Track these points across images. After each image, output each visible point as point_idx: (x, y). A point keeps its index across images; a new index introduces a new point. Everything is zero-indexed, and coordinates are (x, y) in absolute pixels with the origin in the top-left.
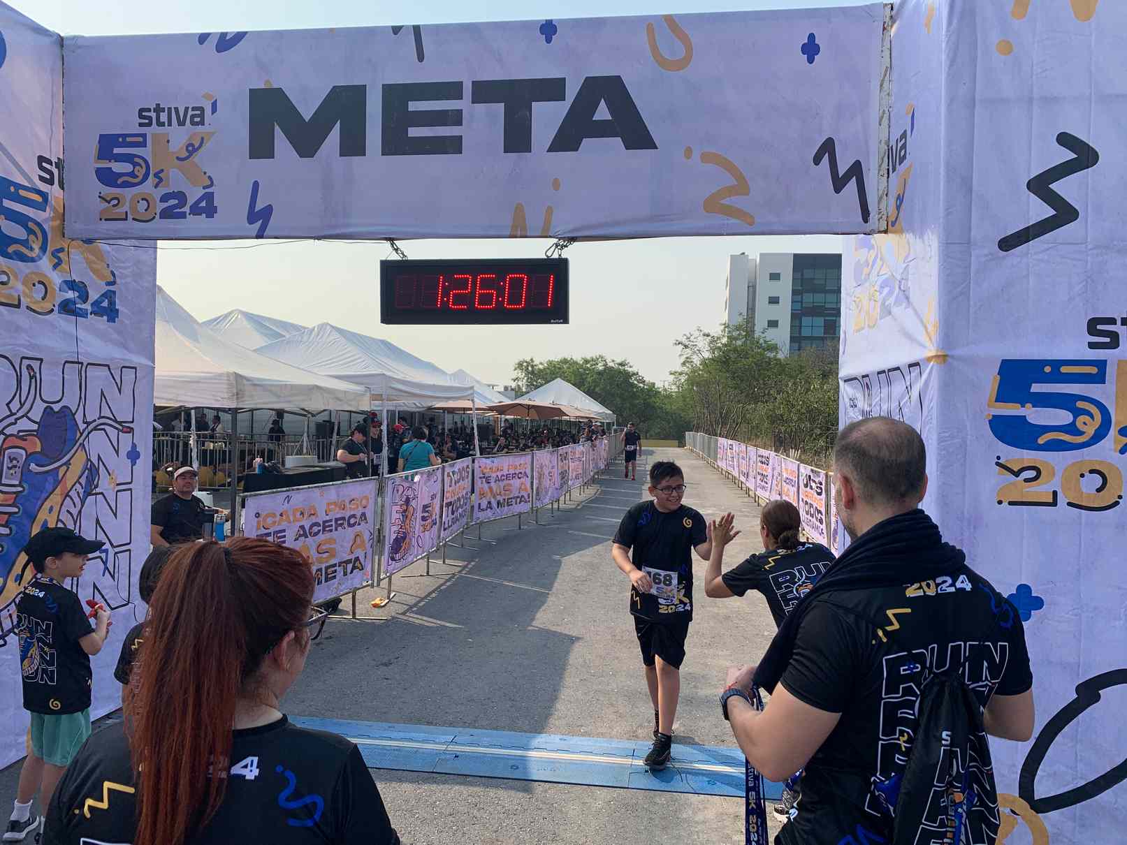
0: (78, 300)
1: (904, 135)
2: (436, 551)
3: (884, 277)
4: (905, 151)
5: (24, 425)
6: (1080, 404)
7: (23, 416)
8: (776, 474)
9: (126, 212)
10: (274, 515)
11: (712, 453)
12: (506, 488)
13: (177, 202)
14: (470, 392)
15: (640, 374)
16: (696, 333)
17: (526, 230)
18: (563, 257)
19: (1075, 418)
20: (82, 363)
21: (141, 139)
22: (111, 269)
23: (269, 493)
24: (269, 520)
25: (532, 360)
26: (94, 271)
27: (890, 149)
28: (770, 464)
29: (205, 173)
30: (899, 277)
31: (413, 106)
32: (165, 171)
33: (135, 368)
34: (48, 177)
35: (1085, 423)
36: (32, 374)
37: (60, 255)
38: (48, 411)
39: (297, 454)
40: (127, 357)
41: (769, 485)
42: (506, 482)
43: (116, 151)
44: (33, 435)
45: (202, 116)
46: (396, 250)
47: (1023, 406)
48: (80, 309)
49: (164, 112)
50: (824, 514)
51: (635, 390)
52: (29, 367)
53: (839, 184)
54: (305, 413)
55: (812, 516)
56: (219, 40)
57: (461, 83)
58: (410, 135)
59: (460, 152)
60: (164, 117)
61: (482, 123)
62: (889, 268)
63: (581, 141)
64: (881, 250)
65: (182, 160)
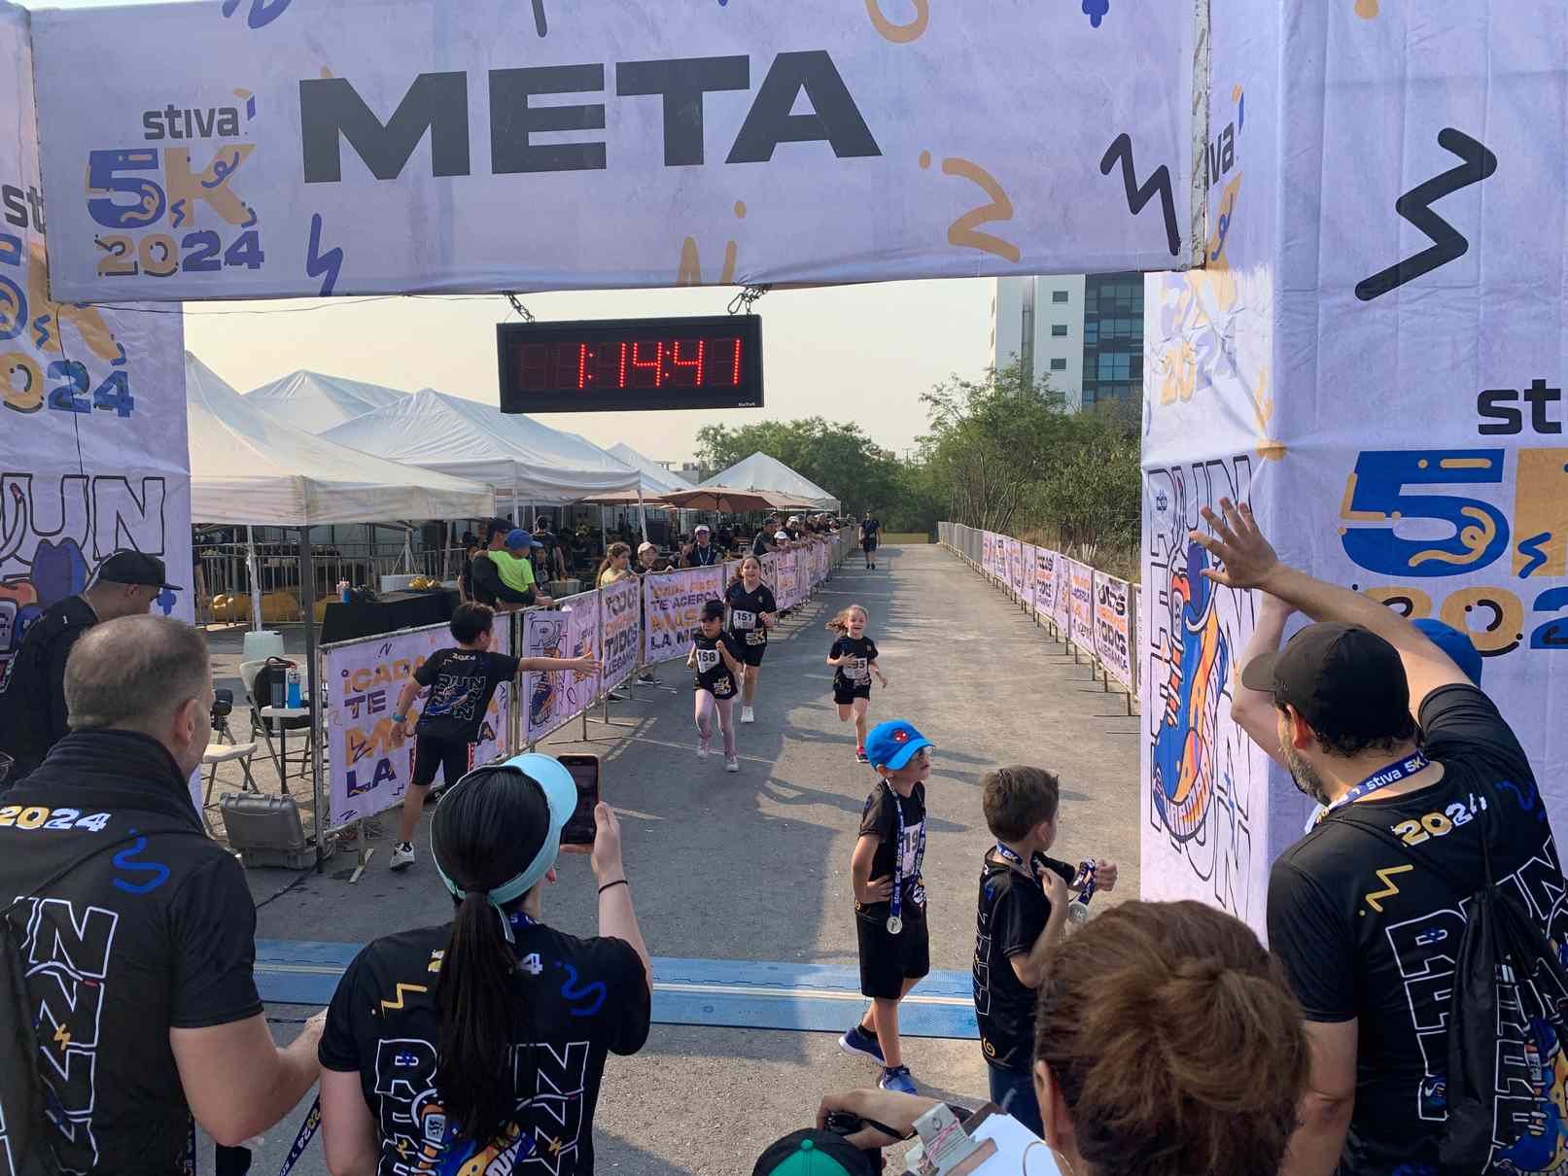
0: (75, 388)
1: (1229, 131)
2: (595, 707)
3: (1202, 331)
4: (1232, 154)
5: (13, 567)
6: (1467, 511)
7: (8, 557)
8: (1062, 585)
9: (136, 263)
10: (367, 672)
11: (975, 554)
12: (689, 615)
13: (205, 246)
14: (635, 479)
15: (874, 441)
16: (950, 383)
17: (699, 274)
18: (754, 312)
19: (1460, 530)
20: (87, 477)
21: (149, 157)
22: (116, 341)
23: (360, 642)
24: (363, 679)
25: (722, 427)
26: (94, 346)
27: (1209, 149)
28: (1055, 566)
29: (244, 204)
30: (1222, 333)
31: (535, 101)
32: (186, 204)
33: (163, 479)
34: (18, 215)
35: (1473, 537)
36: (19, 496)
37: (46, 326)
38: (44, 547)
39: (396, 573)
40: (150, 465)
41: (1053, 599)
42: (688, 607)
43: (116, 174)
44: (26, 581)
45: (234, 121)
46: (519, 308)
47: (1389, 516)
48: (81, 401)
49: (179, 115)
50: (1127, 640)
51: (867, 464)
52: (14, 487)
53: (1137, 201)
54: (403, 526)
55: (1111, 643)
56: (252, 11)
57: (599, 68)
58: (532, 143)
59: (603, 166)
60: (180, 124)
61: (633, 124)
62: (1209, 319)
63: (773, 147)
64: (1197, 293)
65: (210, 185)
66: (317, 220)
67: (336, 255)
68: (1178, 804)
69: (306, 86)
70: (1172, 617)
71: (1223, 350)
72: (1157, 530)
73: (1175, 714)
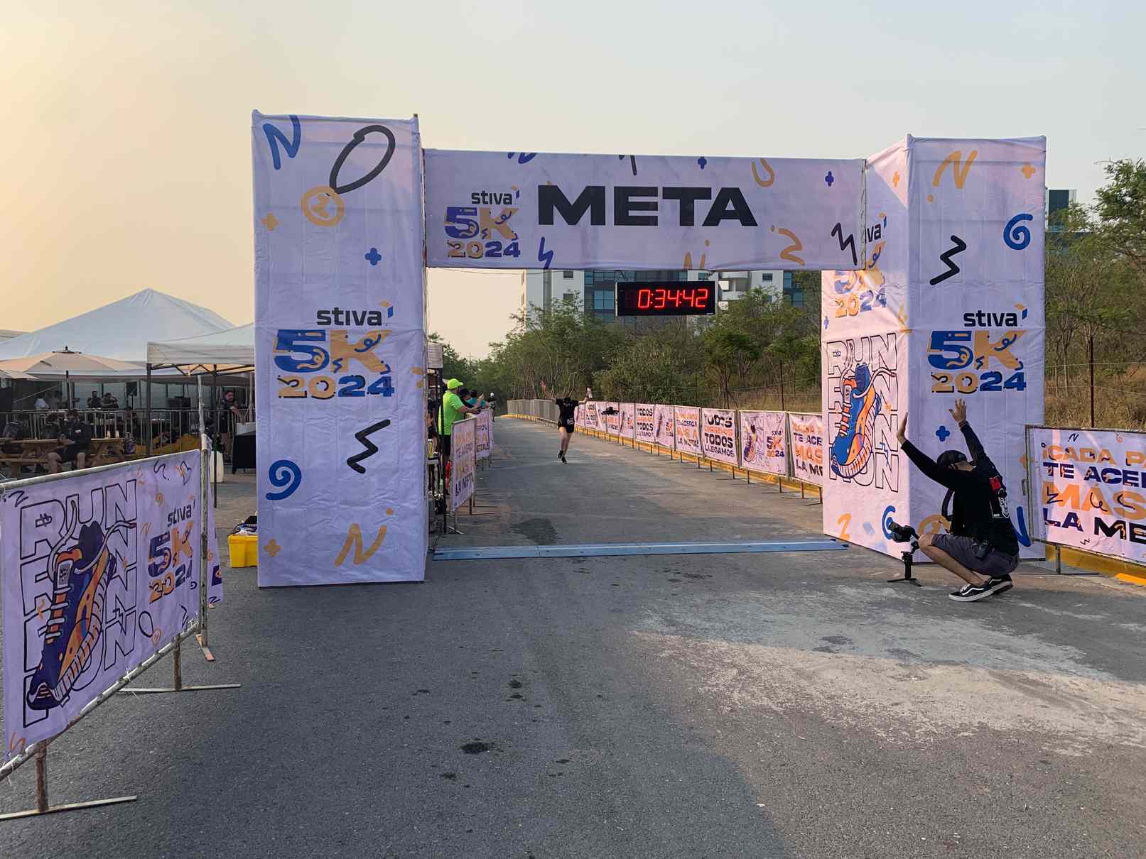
8: (665, 421)
9: (465, 252)
13: (495, 247)
17: (691, 266)
18: (711, 280)
21: (473, 211)
27: (866, 230)
28: (656, 412)
29: (512, 232)
31: (631, 199)
32: (489, 230)
41: (655, 431)
43: (458, 217)
45: (510, 199)
49: (487, 195)
50: (734, 441)
53: (843, 246)
55: (719, 444)
56: (520, 157)
57: (656, 188)
58: (629, 215)
59: (656, 224)
60: (487, 199)
61: (669, 210)
62: (868, 287)
63: (719, 221)
64: (860, 279)
65: (499, 223)
66: (543, 239)
67: (551, 253)
68: (848, 465)
69: (542, 189)
70: (843, 395)
71: (878, 297)
72: (833, 364)
73: (846, 431)
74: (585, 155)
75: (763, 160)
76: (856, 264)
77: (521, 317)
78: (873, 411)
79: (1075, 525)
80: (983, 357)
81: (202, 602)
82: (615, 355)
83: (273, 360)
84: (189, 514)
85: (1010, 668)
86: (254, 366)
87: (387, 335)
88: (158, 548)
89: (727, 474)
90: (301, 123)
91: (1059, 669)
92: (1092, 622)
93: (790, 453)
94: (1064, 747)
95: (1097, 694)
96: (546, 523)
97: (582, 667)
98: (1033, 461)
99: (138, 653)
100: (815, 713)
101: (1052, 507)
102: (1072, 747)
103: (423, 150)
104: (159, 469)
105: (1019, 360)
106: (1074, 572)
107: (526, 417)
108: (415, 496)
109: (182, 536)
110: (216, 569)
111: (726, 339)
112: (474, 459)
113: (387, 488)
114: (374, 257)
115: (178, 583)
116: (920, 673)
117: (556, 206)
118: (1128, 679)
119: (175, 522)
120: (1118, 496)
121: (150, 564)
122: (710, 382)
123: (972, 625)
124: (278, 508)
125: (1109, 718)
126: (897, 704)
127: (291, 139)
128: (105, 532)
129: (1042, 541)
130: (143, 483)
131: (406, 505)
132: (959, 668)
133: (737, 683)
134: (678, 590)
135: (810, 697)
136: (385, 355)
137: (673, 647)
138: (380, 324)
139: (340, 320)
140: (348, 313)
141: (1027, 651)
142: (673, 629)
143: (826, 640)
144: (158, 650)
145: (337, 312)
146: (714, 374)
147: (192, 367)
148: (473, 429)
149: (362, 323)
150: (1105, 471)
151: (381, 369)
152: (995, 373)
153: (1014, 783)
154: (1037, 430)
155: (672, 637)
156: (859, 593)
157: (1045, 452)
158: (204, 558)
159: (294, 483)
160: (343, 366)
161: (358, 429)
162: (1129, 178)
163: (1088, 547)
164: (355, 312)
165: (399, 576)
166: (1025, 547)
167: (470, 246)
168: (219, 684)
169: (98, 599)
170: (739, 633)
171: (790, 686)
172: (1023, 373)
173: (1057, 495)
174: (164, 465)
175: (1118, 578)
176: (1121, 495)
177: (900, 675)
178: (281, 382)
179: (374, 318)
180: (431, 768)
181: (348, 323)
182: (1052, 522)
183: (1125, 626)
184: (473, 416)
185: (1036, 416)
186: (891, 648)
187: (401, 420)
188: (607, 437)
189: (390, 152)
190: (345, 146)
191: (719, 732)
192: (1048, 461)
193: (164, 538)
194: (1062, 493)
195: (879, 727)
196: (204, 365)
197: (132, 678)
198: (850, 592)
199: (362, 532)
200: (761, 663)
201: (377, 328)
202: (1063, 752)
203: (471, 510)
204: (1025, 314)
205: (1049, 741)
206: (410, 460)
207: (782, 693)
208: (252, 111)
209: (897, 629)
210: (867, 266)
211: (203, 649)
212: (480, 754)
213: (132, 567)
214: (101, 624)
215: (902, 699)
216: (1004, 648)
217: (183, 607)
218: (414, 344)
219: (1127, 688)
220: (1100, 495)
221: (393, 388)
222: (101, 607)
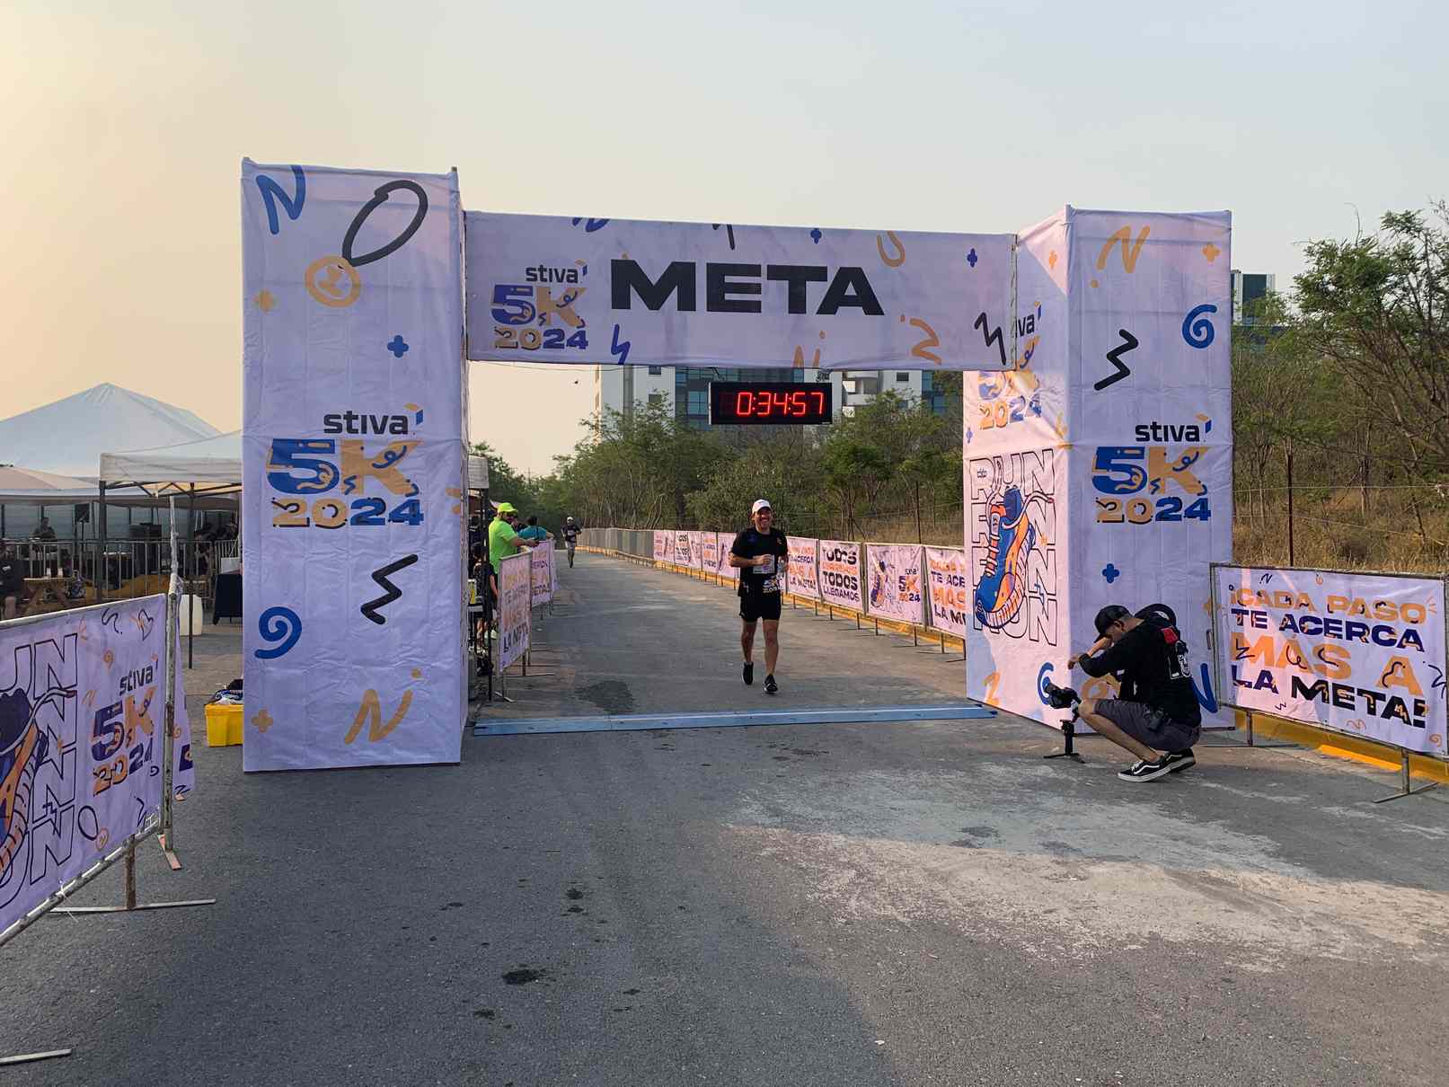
1: (1032, 317)
3: (1014, 397)
4: (1033, 326)
9: (517, 342)
13: (556, 336)
17: (803, 363)
18: (827, 382)
21: (527, 290)
27: (1017, 321)
29: (578, 317)
31: (728, 279)
32: (547, 314)
43: (508, 297)
45: (576, 276)
49: (546, 271)
50: (858, 579)
53: (989, 341)
55: (840, 585)
56: (588, 223)
57: (760, 266)
58: (726, 298)
59: (760, 312)
60: (546, 275)
61: (774, 293)
62: (1019, 392)
63: (837, 308)
64: (1010, 381)
65: (561, 307)
66: (617, 328)
67: (627, 345)
68: (995, 612)
69: (615, 262)
70: (990, 526)
71: (1031, 406)
72: (977, 487)
73: (993, 570)
74: (671, 223)
75: (890, 233)
76: (1004, 364)
77: (594, 423)
78: (1025, 545)
79: (1269, 685)
80: (1158, 480)
81: (166, 794)
82: (713, 473)
83: (267, 480)
84: (149, 678)
85: (1190, 864)
86: (240, 484)
87: (416, 445)
88: (106, 723)
89: (848, 622)
90: (306, 175)
91: (1248, 864)
92: (1290, 805)
93: (926, 596)
94: (1251, 961)
95: (1290, 895)
96: (621, 687)
97: (660, 870)
98: (1219, 607)
99: (76, 861)
100: (950, 924)
101: (1242, 664)
102: (1261, 961)
103: (465, 213)
104: (109, 620)
105: (1202, 483)
106: (1268, 744)
107: (599, 550)
108: (451, 652)
109: (139, 707)
110: (186, 749)
111: (850, 453)
112: (528, 605)
113: (414, 643)
114: (399, 347)
115: (133, 768)
116: (1080, 871)
117: (633, 285)
118: (1330, 876)
119: (130, 689)
120: (1317, 651)
121: (94, 743)
122: (832, 508)
123: (1145, 811)
124: (272, 669)
125: (1306, 924)
126: (1051, 911)
127: (293, 197)
128: (33, 702)
129: (1231, 706)
130: (86, 639)
131: (438, 664)
132: (1125, 865)
133: (855, 888)
134: (784, 770)
135: (945, 904)
136: (411, 472)
137: (776, 844)
138: (405, 432)
139: (353, 428)
140: (364, 418)
141: (1210, 843)
142: (778, 820)
143: (966, 832)
144: (103, 858)
145: (350, 417)
146: (836, 498)
147: (161, 486)
148: (527, 567)
149: (381, 431)
150: (1304, 619)
151: (408, 489)
152: (1174, 498)
153: (1190, 1007)
154: (1224, 569)
155: (775, 830)
156: (1009, 772)
157: (1233, 596)
158: (169, 736)
159: (290, 637)
160: (357, 486)
161: (375, 568)
162: (1332, 262)
163: (1284, 713)
164: (374, 417)
165: (429, 756)
166: (1210, 714)
167: (523, 336)
168: (187, 899)
169: (22, 790)
170: (859, 825)
171: (921, 891)
172: (1206, 499)
173: (1247, 649)
174: (117, 615)
175: (1320, 751)
176: (1323, 649)
177: (1055, 875)
178: (276, 506)
179: (399, 425)
180: (462, 1004)
181: (364, 430)
182: (1242, 683)
183: (1327, 810)
184: (528, 550)
185: (1223, 552)
186: (1046, 841)
187: (434, 554)
188: (703, 576)
189: (421, 214)
190: (364, 205)
191: (830, 950)
192: (1237, 606)
193: (113, 710)
194: (1253, 646)
195: (1028, 940)
196: (177, 483)
197: (68, 894)
198: (998, 770)
199: (380, 699)
200: (886, 863)
201: (402, 437)
202: (1250, 967)
203: (524, 671)
204: (1208, 427)
205: (1233, 954)
206: (445, 607)
207: (910, 899)
208: (241, 159)
209: (1053, 816)
210: (1018, 367)
211: (167, 854)
212: (527, 984)
213: (70, 748)
214: (26, 823)
215: (1057, 906)
216: (1182, 838)
217: (138, 799)
218: (451, 457)
219: (1327, 886)
220: (1297, 649)
221: (422, 515)
222: (26, 801)
